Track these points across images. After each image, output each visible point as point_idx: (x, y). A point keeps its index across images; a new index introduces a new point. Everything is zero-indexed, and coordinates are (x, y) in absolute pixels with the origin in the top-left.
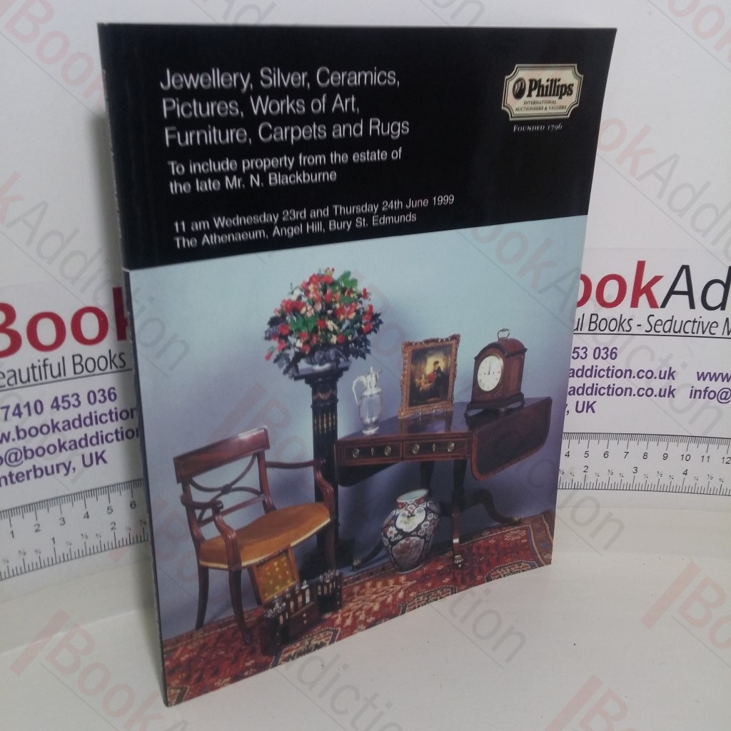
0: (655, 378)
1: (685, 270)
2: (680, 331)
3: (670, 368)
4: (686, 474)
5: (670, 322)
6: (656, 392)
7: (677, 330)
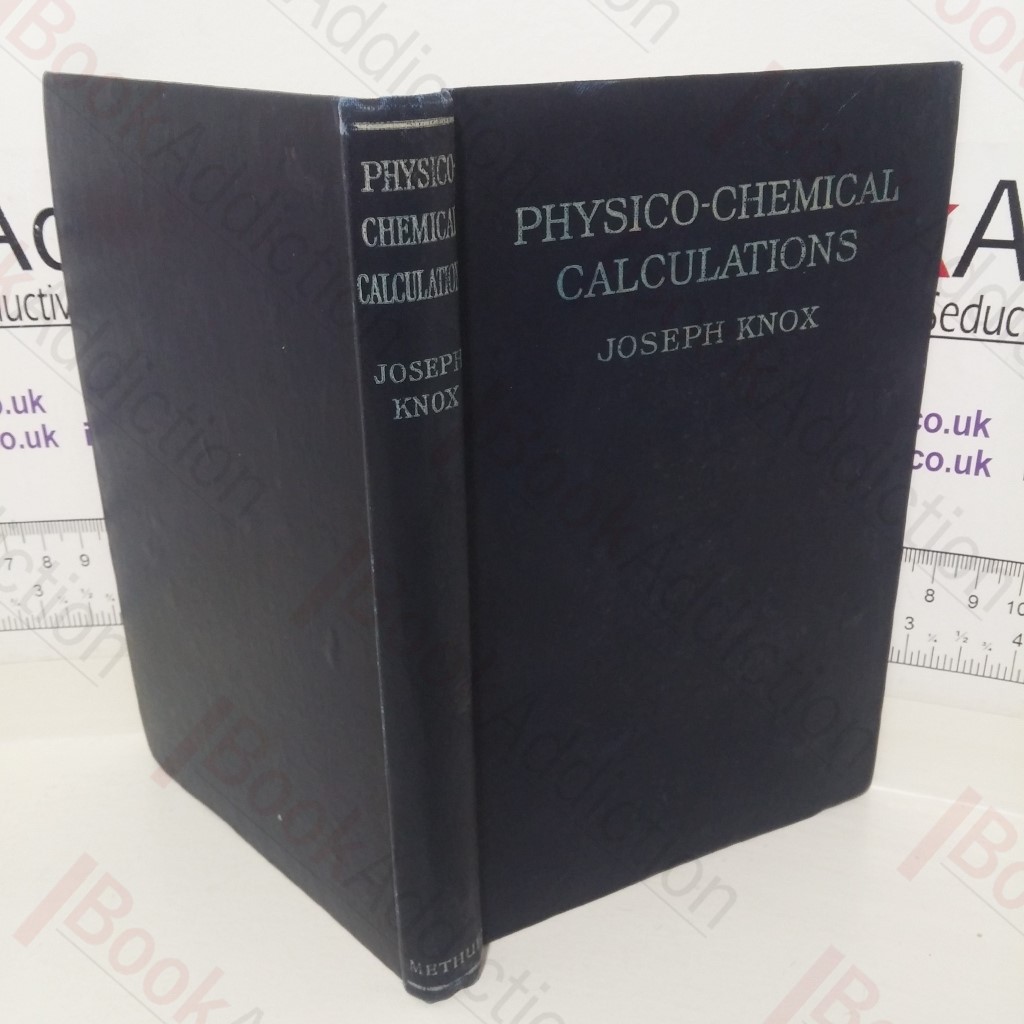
0: (946, 431)
1: (1006, 192)
2: (998, 330)
3: (979, 413)
4: (1019, 644)
5: (975, 310)
6: (949, 462)
7: (992, 327)
